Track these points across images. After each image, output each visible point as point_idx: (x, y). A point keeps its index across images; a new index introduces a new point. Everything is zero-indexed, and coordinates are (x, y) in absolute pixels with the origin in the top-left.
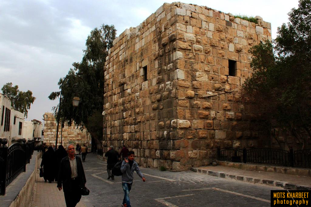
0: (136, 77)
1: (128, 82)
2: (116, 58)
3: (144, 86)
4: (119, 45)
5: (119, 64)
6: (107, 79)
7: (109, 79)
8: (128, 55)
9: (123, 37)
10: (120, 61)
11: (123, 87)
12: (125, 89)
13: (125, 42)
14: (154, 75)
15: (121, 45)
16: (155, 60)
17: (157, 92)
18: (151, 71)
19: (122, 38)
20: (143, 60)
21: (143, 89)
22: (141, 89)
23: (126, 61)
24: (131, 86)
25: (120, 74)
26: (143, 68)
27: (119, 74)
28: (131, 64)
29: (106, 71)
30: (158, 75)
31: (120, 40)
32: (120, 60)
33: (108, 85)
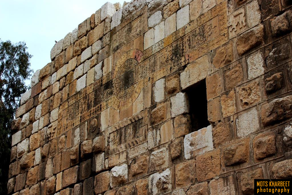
0: (152, 123)
1: (112, 147)
2: (61, 90)
3: (191, 145)
4: (76, 52)
5: (72, 101)
6: (21, 153)
7: (29, 151)
8: (114, 69)
9: (92, 29)
10: (80, 92)
11: (93, 164)
12: (98, 168)
13: (101, 39)
14: (245, 101)
15: (83, 50)
16: (247, 53)
17: (271, 152)
18: (227, 93)
19: (87, 32)
20: (185, 66)
21: (187, 156)
22: (177, 159)
23: (103, 87)
24: (127, 157)
25: (78, 130)
26: (183, 91)
27: (74, 129)
28: (129, 90)
29: (20, 132)
30: (265, 98)
31: (80, 37)
32: (78, 90)
33: (25, 168)
